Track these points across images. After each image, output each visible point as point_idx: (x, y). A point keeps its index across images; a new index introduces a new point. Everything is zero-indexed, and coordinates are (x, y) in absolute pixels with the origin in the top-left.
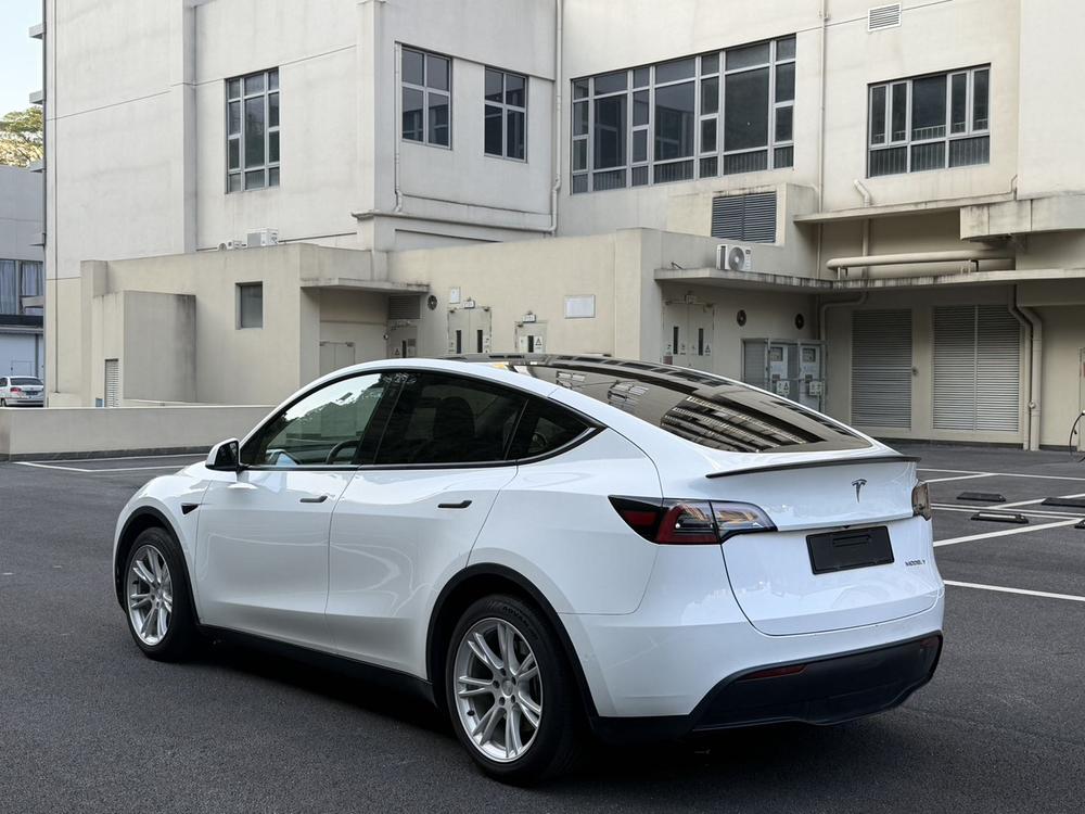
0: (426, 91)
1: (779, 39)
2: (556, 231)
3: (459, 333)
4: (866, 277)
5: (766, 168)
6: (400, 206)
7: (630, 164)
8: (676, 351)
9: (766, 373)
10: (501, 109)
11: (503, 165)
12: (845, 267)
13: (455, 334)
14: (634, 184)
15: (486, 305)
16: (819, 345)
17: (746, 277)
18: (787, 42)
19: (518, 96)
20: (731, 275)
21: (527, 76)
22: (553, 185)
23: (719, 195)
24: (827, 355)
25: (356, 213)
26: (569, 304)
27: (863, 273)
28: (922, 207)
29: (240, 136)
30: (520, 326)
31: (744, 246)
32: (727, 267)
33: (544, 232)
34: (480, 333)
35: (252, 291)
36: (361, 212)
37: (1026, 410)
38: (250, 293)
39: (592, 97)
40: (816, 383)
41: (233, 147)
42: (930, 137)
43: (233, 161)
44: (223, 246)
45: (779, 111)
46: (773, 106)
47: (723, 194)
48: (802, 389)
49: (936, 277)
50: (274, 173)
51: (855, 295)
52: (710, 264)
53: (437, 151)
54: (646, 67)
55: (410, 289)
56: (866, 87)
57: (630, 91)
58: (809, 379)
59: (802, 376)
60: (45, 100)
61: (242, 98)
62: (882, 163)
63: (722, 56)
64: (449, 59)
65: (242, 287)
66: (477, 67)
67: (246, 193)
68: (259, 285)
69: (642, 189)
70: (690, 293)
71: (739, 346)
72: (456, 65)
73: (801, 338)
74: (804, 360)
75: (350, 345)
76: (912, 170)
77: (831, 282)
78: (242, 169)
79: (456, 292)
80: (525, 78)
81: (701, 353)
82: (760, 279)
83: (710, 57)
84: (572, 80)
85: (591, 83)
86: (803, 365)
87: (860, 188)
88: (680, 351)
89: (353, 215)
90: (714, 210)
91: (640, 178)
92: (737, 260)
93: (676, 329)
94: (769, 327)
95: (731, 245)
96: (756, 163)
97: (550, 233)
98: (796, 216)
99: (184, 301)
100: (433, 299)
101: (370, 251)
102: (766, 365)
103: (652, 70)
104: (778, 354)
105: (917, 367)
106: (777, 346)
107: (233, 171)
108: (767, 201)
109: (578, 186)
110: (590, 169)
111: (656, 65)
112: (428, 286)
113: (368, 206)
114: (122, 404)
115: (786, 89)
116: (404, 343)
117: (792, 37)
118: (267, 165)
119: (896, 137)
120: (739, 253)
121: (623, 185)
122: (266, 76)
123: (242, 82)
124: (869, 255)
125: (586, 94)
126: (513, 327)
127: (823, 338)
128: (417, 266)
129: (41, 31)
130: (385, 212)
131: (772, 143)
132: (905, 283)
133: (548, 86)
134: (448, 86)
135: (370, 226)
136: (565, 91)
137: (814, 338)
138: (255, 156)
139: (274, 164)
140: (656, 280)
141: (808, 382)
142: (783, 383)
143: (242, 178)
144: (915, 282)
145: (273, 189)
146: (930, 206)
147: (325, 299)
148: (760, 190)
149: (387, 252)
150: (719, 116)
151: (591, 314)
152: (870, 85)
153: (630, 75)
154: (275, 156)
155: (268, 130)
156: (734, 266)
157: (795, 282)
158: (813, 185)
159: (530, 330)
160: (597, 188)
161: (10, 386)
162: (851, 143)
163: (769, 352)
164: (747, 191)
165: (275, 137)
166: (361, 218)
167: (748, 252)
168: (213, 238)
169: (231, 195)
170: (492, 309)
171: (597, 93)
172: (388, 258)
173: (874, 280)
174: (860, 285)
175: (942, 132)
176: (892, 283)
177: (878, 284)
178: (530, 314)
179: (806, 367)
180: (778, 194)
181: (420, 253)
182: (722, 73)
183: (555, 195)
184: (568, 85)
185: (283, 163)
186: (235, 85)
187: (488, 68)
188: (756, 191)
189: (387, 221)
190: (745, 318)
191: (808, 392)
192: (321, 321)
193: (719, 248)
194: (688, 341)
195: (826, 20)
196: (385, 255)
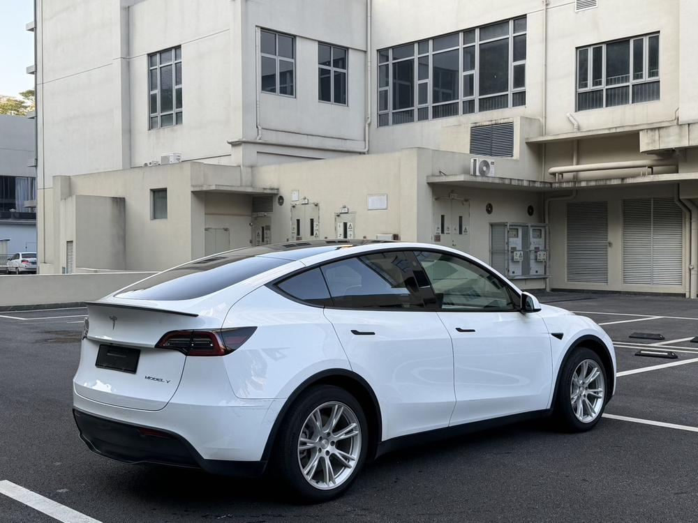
0: (278, 58)
1: (515, 19)
2: (368, 151)
3: (298, 221)
4: (576, 180)
5: (507, 107)
6: (260, 136)
7: (417, 106)
8: (443, 232)
9: (506, 246)
10: (330, 70)
11: (331, 108)
12: (561, 173)
13: (296, 221)
14: (420, 119)
15: (316, 202)
16: (545, 227)
17: (490, 181)
18: (521, 20)
19: (342, 62)
20: (479, 179)
21: (348, 48)
22: (366, 121)
23: (474, 125)
24: (549, 233)
25: (230, 141)
26: (370, 200)
27: (574, 176)
28: (614, 131)
29: (157, 92)
30: (338, 216)
31: (490, 159)
32: (478, 173)
33: (360, 153)
34: (312, 221)
35: (161, 194)
36: (233, 141)
37: (688, 271)
38: (159, 195)
39: (391, 62)
40: (542, 253)
41: (153, 99)
42: (618, 83)
43: (153, 108)
44: (146, 165)
45: (516, 67)
46: (512, 64)
47: (478, 125)
48: (532, 256)
49: (623, 179)
50: (179, 115)
51: (568, 192)
52: (466, 172)
53: (285, 99)
54: (427, 40)
55: (265, 191)
56: (574, 50)
57: (416, 57)
58: (537, 250)
59: (532, 248)
60: (36, 71)
61: (158, 66)
62: (586, 101)
63: (477, 31)
64: (294, 37)
65: (154, 191)
66: (313, 42)
67: (161, 130)
68: (165, 190)
69: (424, 123)
70: (452, 192)
71: (488, 228)
72: (299, 42)
73: (531, 221)
74: (533, 237)
75: (226, 230)
76: (607, 106)
77: (551, 183)
78: (159, 114)
79: (296, 193)
80: (346, 49)
81: (461, 233)
82: (501, 182)
83: (469, 32)
84: (378, 50)
85: (390, 52)
86: (532, 240)
87: (571, 118)
88: (446, 231)
89: (228, 143)
90: (472, 135)
91: (423, 115)
92: (485, 168)
93: (443, 217)
94: (508, 215)
95: (480, 159)
96: (500, 103)
97: (364, 153)
98: (527, 138)
99: (117, 201)
100: (281, 198)
101: (240, 166)
102: (506, 241)
103: (431, 42)
104: (515, 233)
105: (612, 242)
106: (514, 228)
107: (153, 115)
108: (508, 129)
109: (383, 121)
110: (390, 110)
111: (433, 38)
112: (277, 189)
113: (238, 137)
114: (75, 271)
115: (521, 53)
116: (263, 228)
117: (524, 17)
118: (174, 111)
119: (595, 84)
120: (486, 164)
121: (412, 120)
122: (173, 51)
123: (158, 55)
124: (578, 164)
125: (388, 60)
126: (333, 215)
127: (547, 222)
128: (271, 176)
129: (33, 26)
130: (249, 140)
131: (511, 90)
132: (602, 183)
133: (362, 55)
134: (293, 56)
135: (240, 150)
136: (373, 57)
137: (540, 222)
138: (167, 104)
139: (179, 110)
140: (428, 183)
141: (536, 252)
142: (519, 253)
143: (159, 119)
144: (608, 183)
145: (178, 127)
146: (618, 130)
147: (207, 199)
148: (502, 121)
149: (252, 167)
150: (476, 73)
151: (385, 207)
152: (577, 48)
153: (416, 46)
154: (179, 104)
155: (175, 87)
156: (483, 173)
157: (525, 184)
158: (539, 117)
159: (345, 218)
160: (395, 122)
161: (21, 259)
162: (565, 88)
163: (508, 232)
164: (494, 122)
165: (179, 92)
166: (234, 144)
167: (493, 163)
168: (140, 160)
169: (152, 131)
170: (320, 205)
171: (394, 59)
172: (252, 171)
173: (581, 181)
174: (570, 185)
175: (627, 79)
176: (593, 184)
177: (583, 184)
178: (345, 207)
179: (535, 242)
180: (515, 124)
181: (273, 167)
182: (477, 43)
183: (367, 128)
184: (375, 54)
185: (184, 109)
186: (154, 58)
187: (320, 43)
188: (499, 122)
189: (250, 147)
190: (492, 209)
191: (536, 259)
192: (206, 214)
193: (472, 161)
194: (452, 225)
195: (547, 5)
196: (250, 170)
